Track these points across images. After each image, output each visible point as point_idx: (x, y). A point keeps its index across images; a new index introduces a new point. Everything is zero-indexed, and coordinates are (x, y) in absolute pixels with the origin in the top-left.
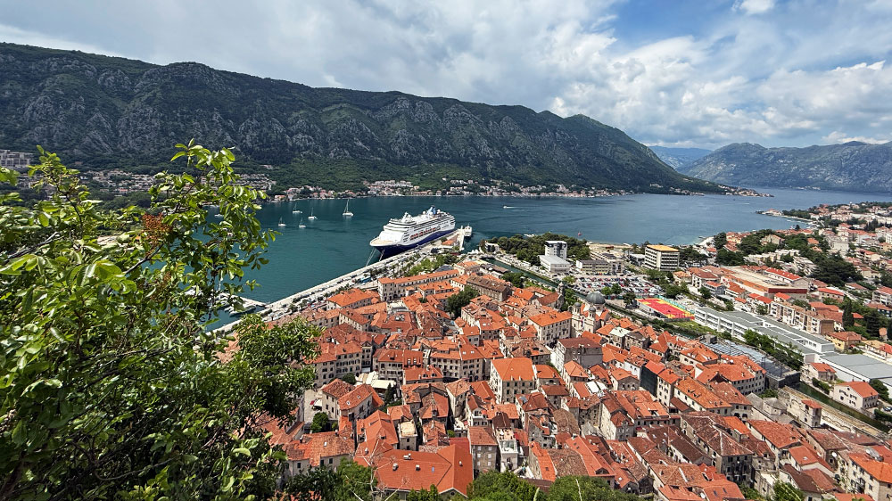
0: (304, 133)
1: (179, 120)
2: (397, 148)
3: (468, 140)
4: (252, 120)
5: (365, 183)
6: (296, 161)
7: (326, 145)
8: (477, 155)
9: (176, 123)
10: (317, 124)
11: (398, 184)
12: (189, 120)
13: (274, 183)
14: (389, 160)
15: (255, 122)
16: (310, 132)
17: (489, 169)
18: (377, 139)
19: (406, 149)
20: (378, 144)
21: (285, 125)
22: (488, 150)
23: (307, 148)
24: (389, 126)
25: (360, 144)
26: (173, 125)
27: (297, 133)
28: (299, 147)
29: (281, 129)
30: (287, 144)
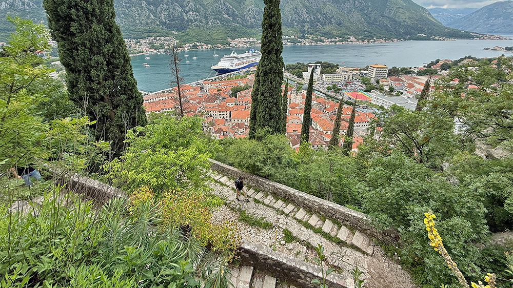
0: (193, 11)
1: (124, 7)
2: (248, 18)
3: (293, 10)
4: (163, 5)
5: (229, 39)
6: (190, 28)
7: (206, 18)
8: (299, 20)
9: (123, 9)
10: (200, 5)
11: (248, 40)
12: (129, 7)
13: (178, 41)
14: (243, 26)
15: (165, 6)
16: (196, 10)
17: (306, 29)
18: (236, 12)
19: (254, 18)
20: (237, 15)
21: (182, 7)
22: (306, 16)
23: (196, 20)
24: (244, 4)
25: (226, 16)
26: (122, 10)
27: (189, 11)
28: (191, 20)
29: (180, 9)
30: (184, 18)
